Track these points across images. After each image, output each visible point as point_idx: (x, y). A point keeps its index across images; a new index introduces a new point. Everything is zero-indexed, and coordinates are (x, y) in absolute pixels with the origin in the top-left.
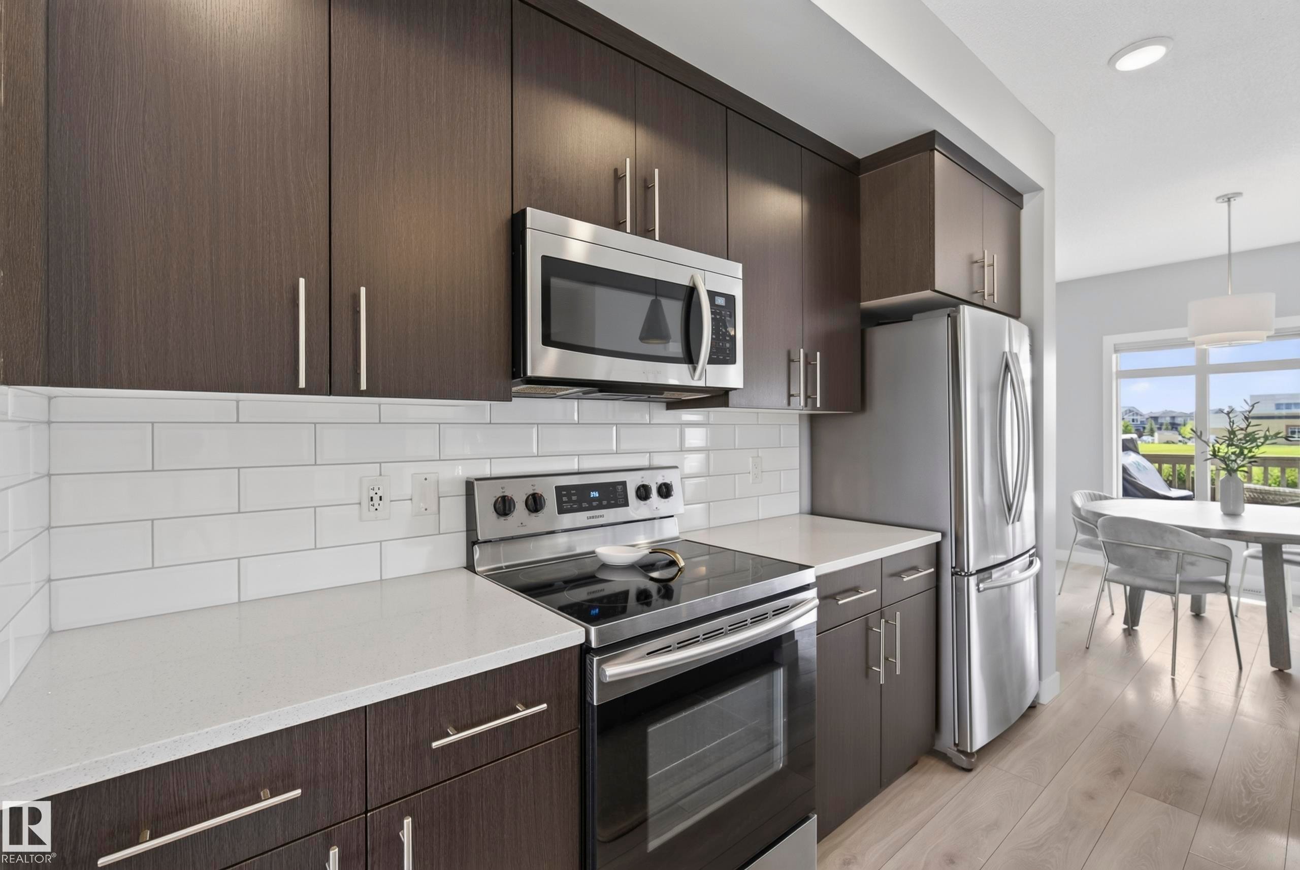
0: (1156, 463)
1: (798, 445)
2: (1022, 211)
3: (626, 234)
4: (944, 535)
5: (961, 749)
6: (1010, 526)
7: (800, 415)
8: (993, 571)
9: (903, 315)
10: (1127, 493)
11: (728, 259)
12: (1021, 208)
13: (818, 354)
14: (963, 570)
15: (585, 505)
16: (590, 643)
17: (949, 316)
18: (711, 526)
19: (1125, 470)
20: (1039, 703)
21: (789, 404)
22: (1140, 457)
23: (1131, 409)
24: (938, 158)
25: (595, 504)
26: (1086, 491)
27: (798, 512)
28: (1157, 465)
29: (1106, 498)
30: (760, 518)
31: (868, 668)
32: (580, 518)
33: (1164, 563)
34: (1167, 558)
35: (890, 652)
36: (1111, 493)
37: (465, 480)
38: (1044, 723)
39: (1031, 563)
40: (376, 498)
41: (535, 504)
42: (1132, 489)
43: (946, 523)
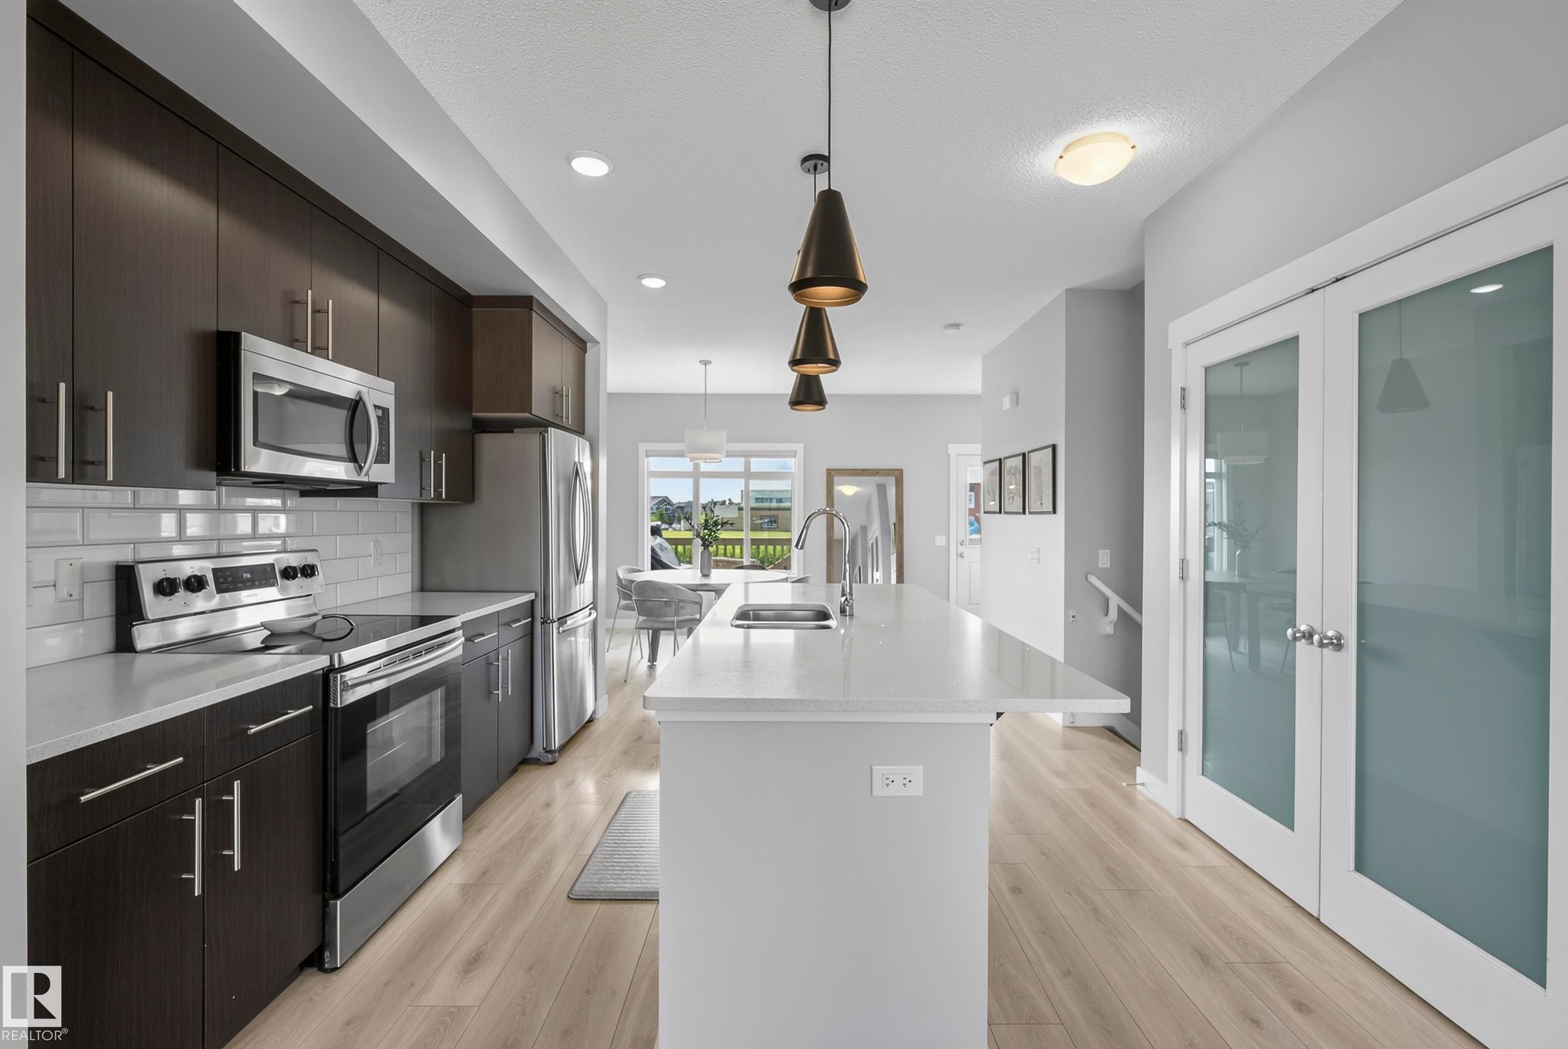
0: (673, 545)
1: (411, 530)
2: (586, 354)
3: (306, 354)
4: (536, 595)
5: (547, 749)
6: (578, 586)
7: (412, 503)
8: (568, 618)
9: (507, 427)
10: (653, 568)
11: (378, 376)
12: (586, 352)
13: (444, 455)
14: (549, 619)
15: (239, 585)
16: (334, 665)
17: (541, 433)
18: (338, 605)
19: (653, 550)
20: (595, 718)
21: (421, 496)
22: (664, 540)
23: (665, 499)
24: (535, 319)
25: (248, 584)
26: (627, 567)
27: (410, 590)
28: (674, 546)
29: (639, 571)
30: (379, 597)
31: (490, 693)
33: (669, 609)
34: (670, 606)
35: (505, 681)
36: (644, 568)
37: (115, 564)
38: (598, 727)
39: (590, 614)
41: (194, 585)
42: (657, 563)
43: (539, 588)
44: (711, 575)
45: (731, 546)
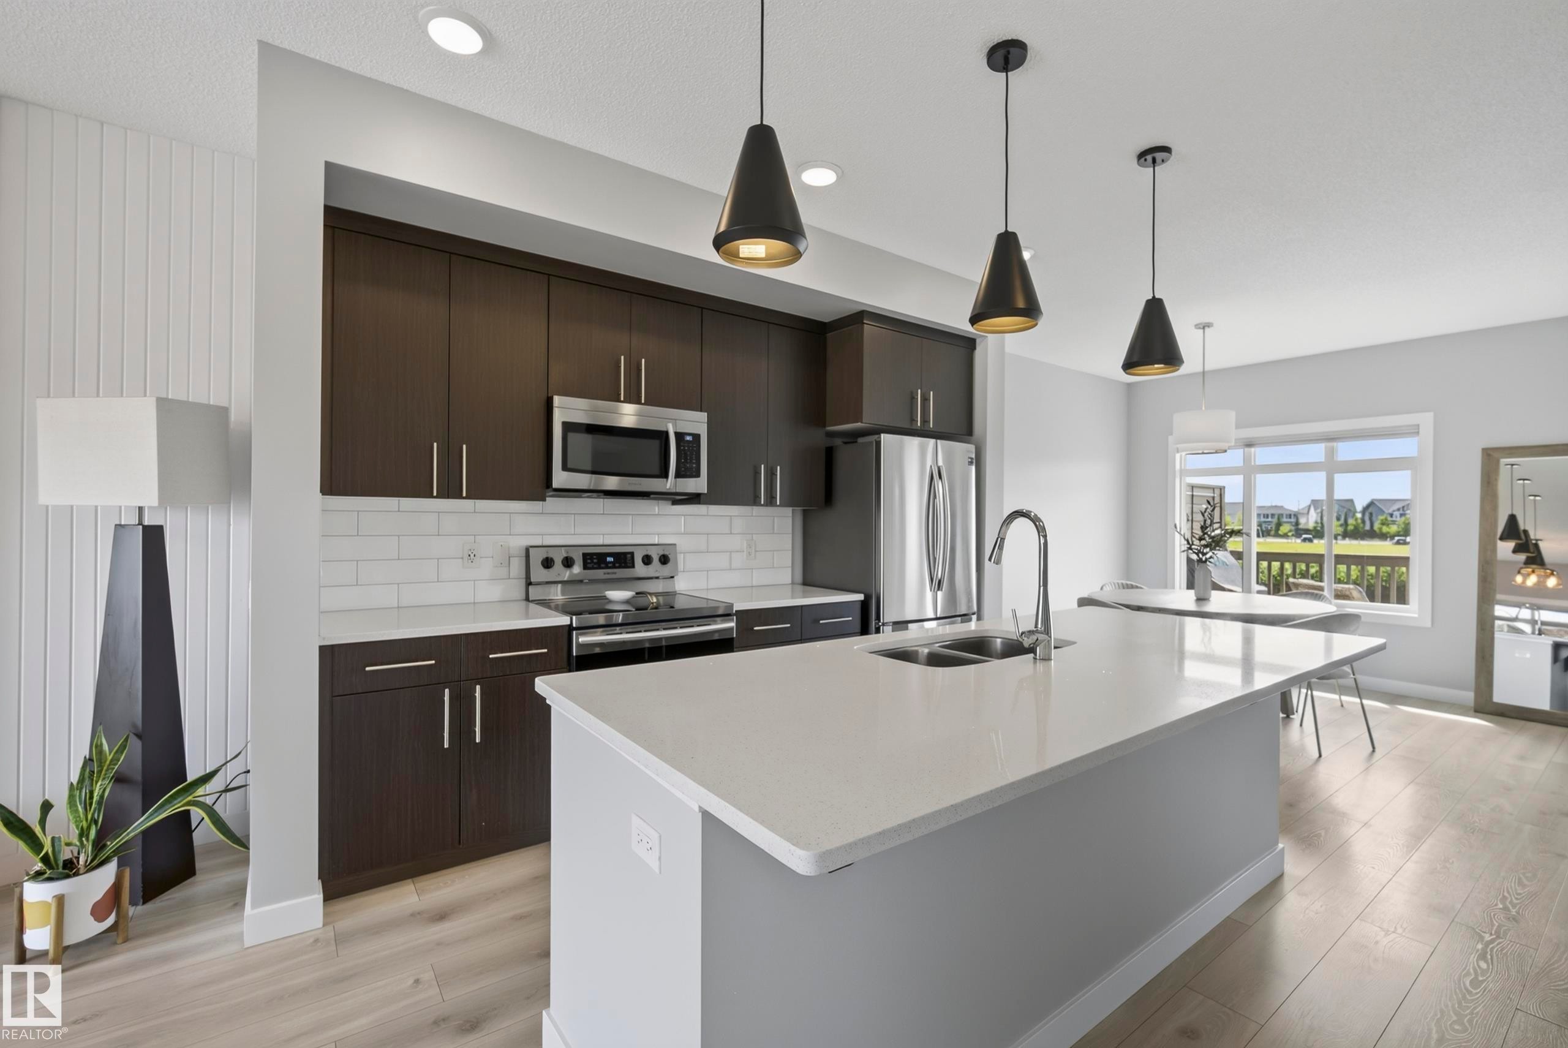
1: (791, 532)
2: (975, 351)
4: (868, 597)
6: (933, 593)
7: (794, 510)
12: (974, 349)
13: (777, 467)
14: (880, 621)
15: (603, 565)
16: (573, 624)
17: (876, 440)
18: (709, 588)
24: (867, 328)
25: (610, 565)
27: (791, 582)
30: (754, 584)
32: (600, 574)
37: (525, 547)
40: (472, 555)
41: (568, 563)
44: (1210, 599)
45: (1345, 566)
